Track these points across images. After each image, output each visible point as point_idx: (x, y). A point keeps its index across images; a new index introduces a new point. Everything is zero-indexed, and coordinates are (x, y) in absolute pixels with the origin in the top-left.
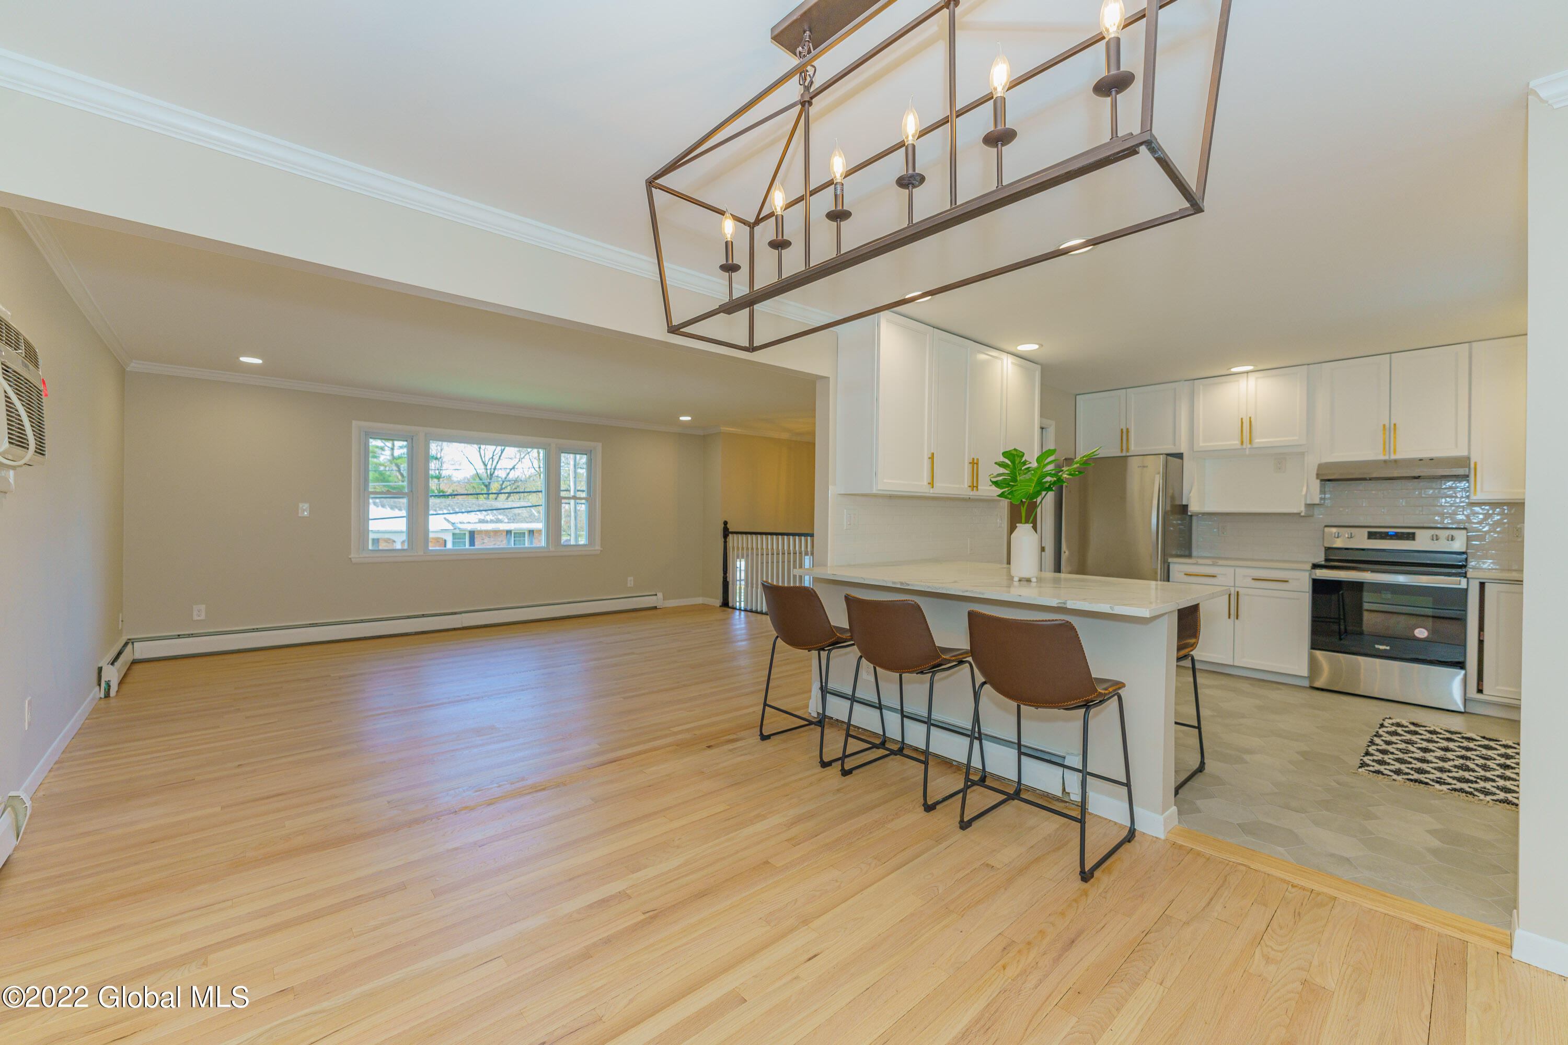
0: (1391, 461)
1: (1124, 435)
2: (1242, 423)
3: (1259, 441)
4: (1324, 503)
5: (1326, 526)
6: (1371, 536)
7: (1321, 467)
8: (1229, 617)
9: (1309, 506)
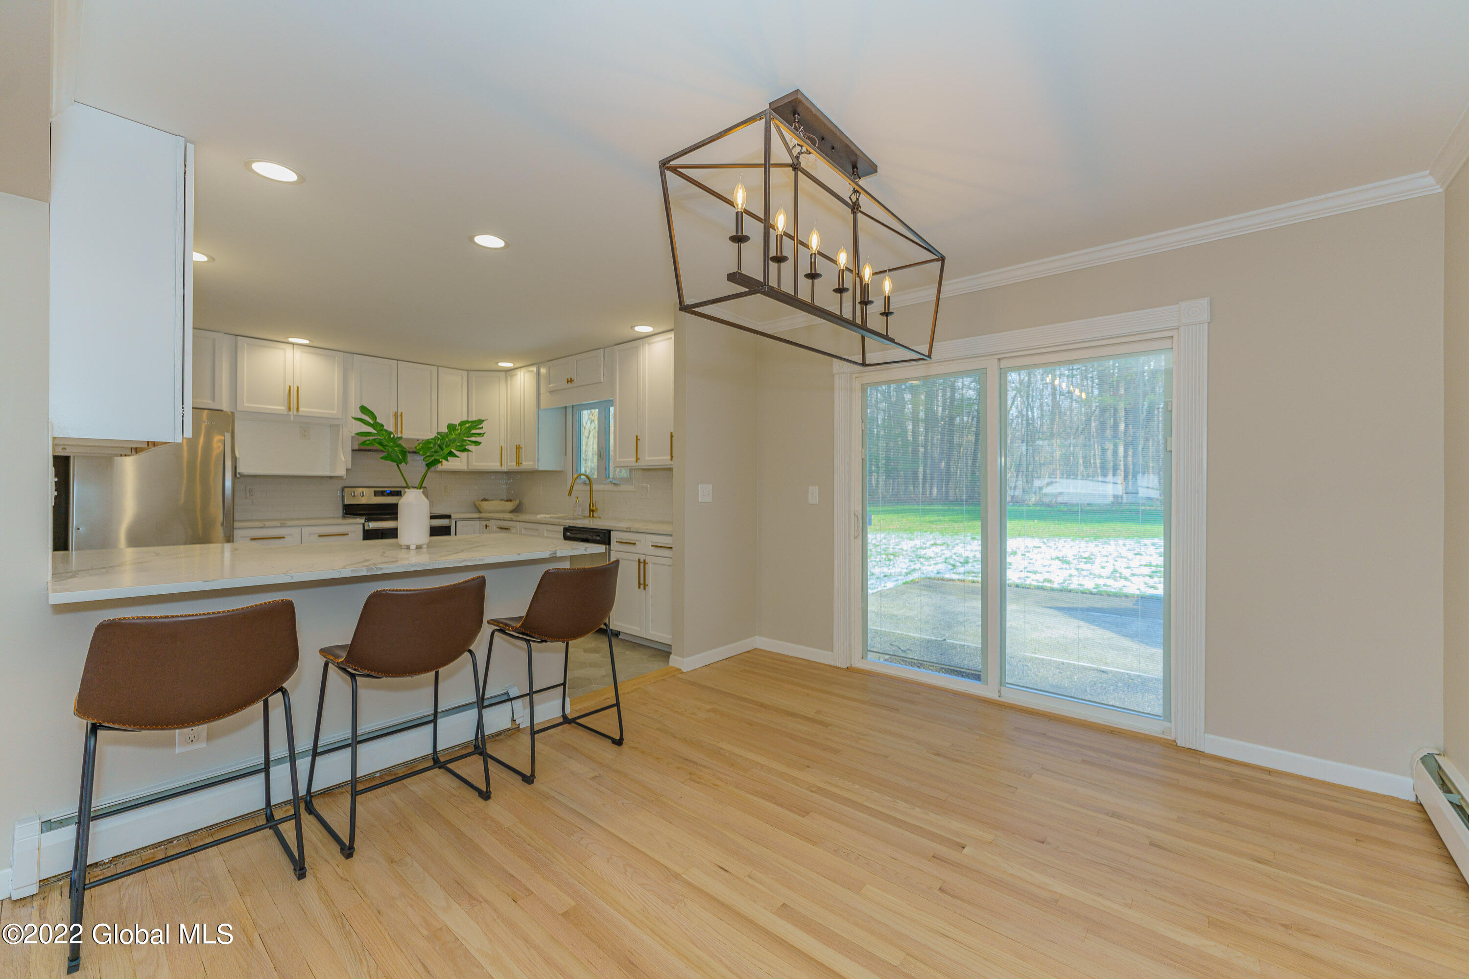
2: (289, 390)
3: (302, 410)
5: (344, 487)
6: (376, 494)
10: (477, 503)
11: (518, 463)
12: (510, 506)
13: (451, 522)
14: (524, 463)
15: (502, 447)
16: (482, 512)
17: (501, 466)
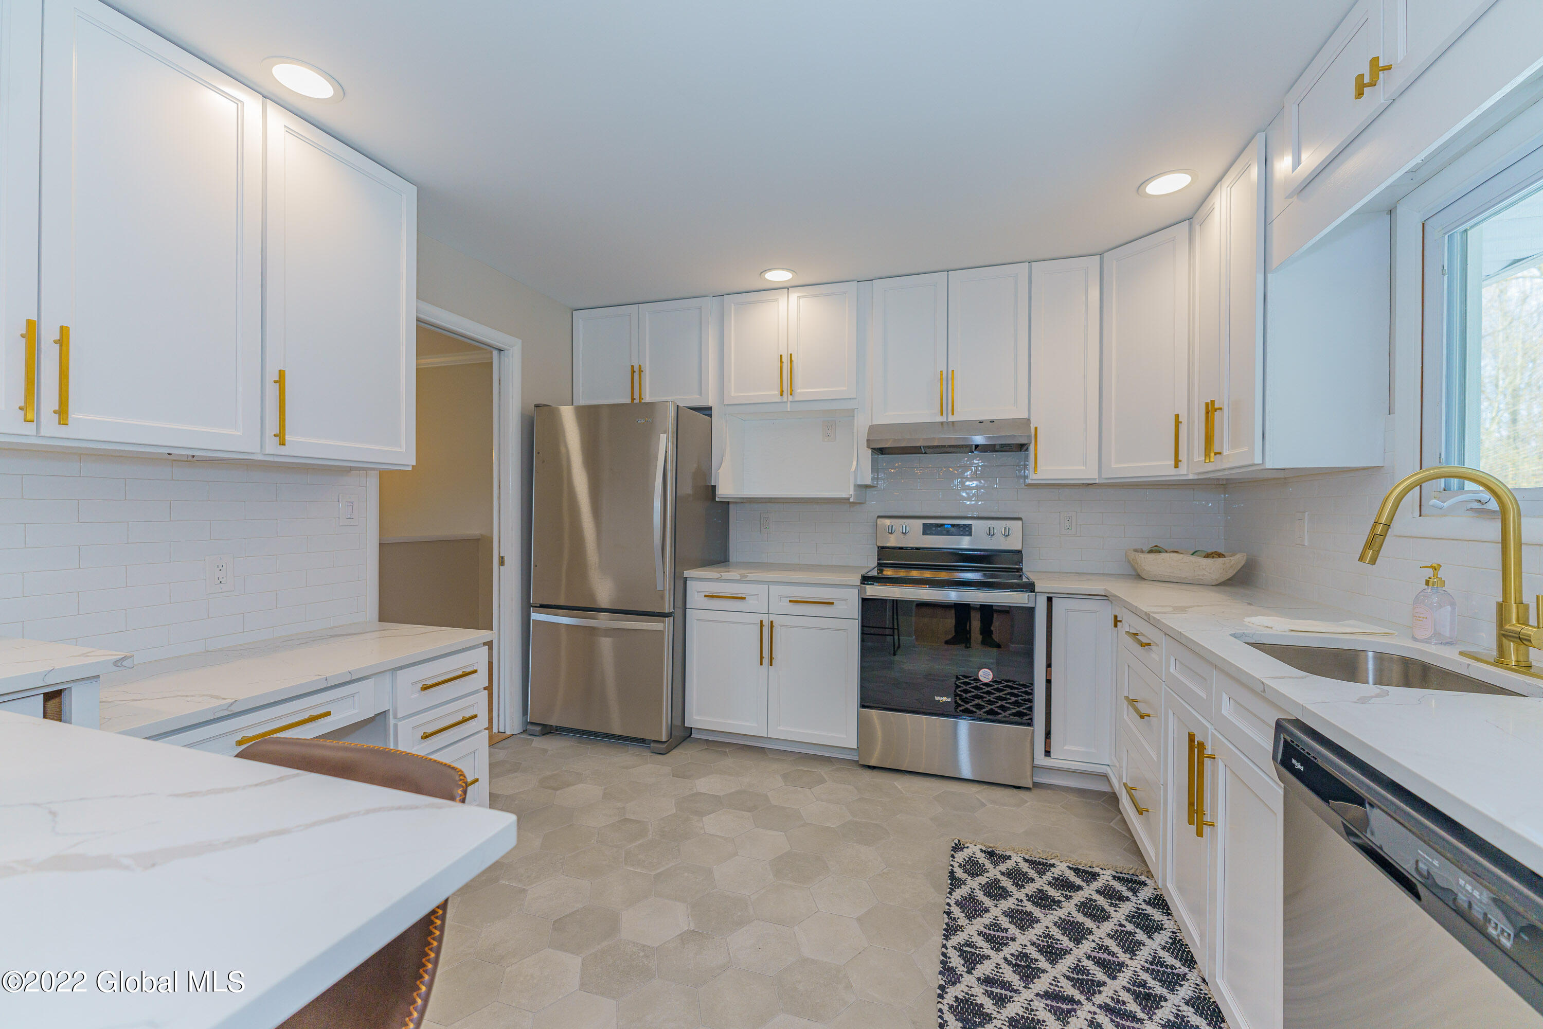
0: (948, 423)
1: (636, 373)
2: (782, 362)
3: (803, 391)
4: (877, 484)
5: (879, 517)
6: (928, 530)
7: (873, 429)
8: (761, 664)
9: (862, 488)
10: (1139, 554)
11: (1211, 453)
12: (1218, 569)
13: (1039, 599)
14: (1225, 455)
15: (1177, 415)
16: (1144, 579)
17: (1176, 466)
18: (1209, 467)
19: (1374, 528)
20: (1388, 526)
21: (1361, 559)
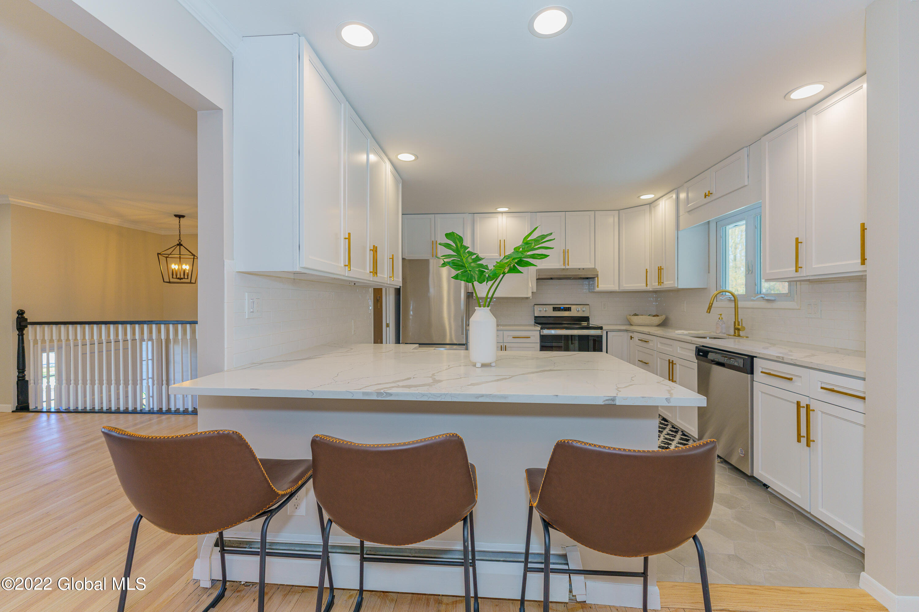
0: (567, 269)
1: (434, 244)
2: (500, 243)
4: (538, 292)
5: (535, 305)
6: (555, 309)
7: (537, 271)
9: (533, 294)
10: (629, 317)
11: (660, 282)
12: (657, 320)
13: (602, 332)
14: (665, 283)
15: (647, 269)
16: (633, 325)
17: (647, 286)
18: (660, 287)
19: (709, 304)
20: (712, 304)
21: (707, 312)
